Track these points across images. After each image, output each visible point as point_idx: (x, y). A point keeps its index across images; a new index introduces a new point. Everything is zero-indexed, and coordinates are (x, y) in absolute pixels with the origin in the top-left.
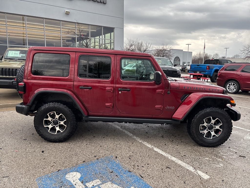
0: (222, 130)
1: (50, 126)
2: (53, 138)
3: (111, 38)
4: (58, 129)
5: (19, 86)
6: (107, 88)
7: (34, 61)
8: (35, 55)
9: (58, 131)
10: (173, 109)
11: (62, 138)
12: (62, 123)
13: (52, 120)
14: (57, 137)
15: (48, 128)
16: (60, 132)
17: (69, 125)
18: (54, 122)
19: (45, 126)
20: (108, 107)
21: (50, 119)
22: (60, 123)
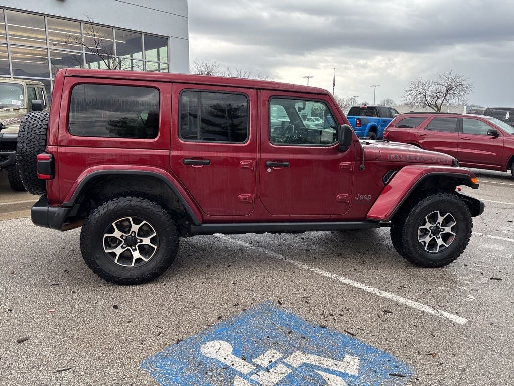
0: (455, 234)
1: (119, 251)
2: (126, 275)
3: (159, 59)
4: (136, 255)
5: (39, 161)
6: (242, 162)
7: (74, 103)
8: (75, 87)
9: (138, 260)
10: (368, 200)
11: (147, 273)
12: (146, 241)
13: (122, 237)
14: (136, 273)
15: (114, 255)
16: (142, 262)
17: (163, 245)
18: (126, 240)
19: (107, 251)
20: (243, 202)
21: (117, 234)
22: (141, 241)
